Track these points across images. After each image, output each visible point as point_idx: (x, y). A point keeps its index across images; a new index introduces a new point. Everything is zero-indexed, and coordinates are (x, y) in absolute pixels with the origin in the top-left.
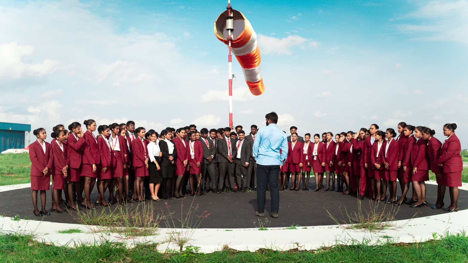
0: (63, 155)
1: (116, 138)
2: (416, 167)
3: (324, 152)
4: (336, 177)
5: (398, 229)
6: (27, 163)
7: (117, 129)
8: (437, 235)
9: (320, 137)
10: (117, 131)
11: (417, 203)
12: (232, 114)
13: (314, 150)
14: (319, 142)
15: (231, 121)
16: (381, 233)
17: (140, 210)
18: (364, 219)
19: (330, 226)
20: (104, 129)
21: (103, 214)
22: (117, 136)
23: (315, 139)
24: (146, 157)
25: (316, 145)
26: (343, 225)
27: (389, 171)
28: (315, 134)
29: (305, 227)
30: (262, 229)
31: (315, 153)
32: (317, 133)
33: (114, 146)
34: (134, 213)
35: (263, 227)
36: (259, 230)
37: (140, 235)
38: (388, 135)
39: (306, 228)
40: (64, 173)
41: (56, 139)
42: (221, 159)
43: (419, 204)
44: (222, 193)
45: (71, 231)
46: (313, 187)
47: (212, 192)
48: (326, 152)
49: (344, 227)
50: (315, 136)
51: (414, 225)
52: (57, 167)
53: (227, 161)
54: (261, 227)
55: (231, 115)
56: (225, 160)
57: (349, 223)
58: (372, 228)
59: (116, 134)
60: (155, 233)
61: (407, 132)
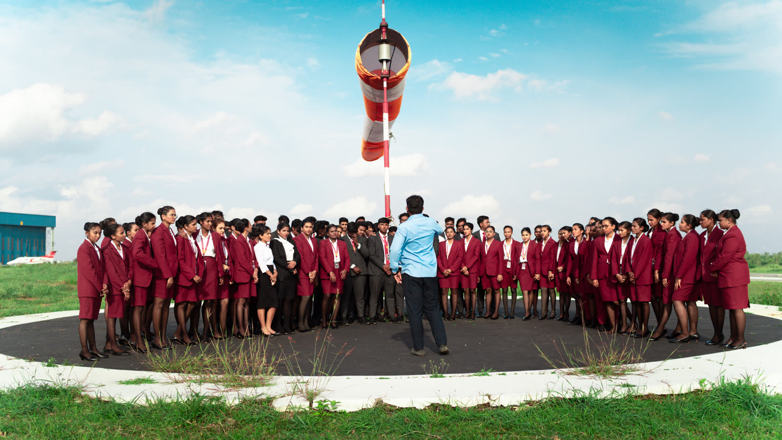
0: (123, 264)
1: (208, 237)
2: (680, 278)
3: (538, 256)
4: (558, 298)
5: (647, 375)
6: (53, 280)
7: (208, 221)
8: (706, 382)
9: (531, 232)
10: (209, 225)
11: (680, 336)
12: (389, 196)
13: (522, 254)
14: (529, 241)
15: (388, 208)
16: (620, 380)
17: (246, 347)
18: (596, 359)
19: (542, 371)
20: (189, 222)
21: (186, 356)
22: (210, 234)
23: (523, 235)
24: (254, 266)
25: (526, 246)
26: (561, 369)
27: (636, 285)
28: (522, 229)
29: (503, 372)
30: (436, 377)
31: (524, 259)
32: (526, 227)
33: (204, 249)
34: (238, 353)
35: (437, 372)
36: (431, 377)
37: (247, 386)
38: (636, 228)
39: (504, 374)
40: (125, 293)
41: (112, 239)
42: (373, 270)
43: (684, 337)
44: (375, 323)
45: (138, 382)
46: (521, 315)
47: (358, 322)
48: (541, 257)
49: (564, 372)
50: (523, 231)
51: (674, 369)
52: (113, 284)
53: (383, 273)
54: (435, 372)
55: (387, 199)
56: (378, 272)
57: (571, 366)
58: (605, 373)
59: (207, 231)
60: (270, 382)
61: (666, 224)
